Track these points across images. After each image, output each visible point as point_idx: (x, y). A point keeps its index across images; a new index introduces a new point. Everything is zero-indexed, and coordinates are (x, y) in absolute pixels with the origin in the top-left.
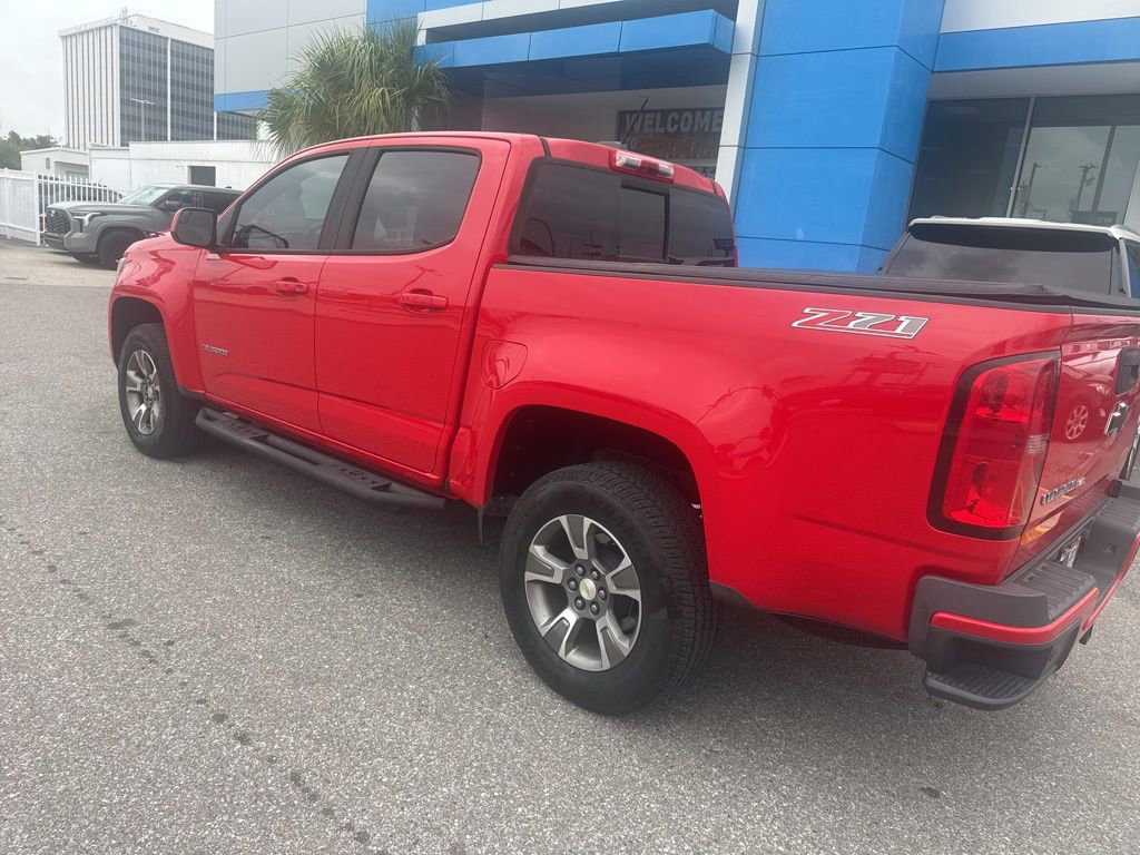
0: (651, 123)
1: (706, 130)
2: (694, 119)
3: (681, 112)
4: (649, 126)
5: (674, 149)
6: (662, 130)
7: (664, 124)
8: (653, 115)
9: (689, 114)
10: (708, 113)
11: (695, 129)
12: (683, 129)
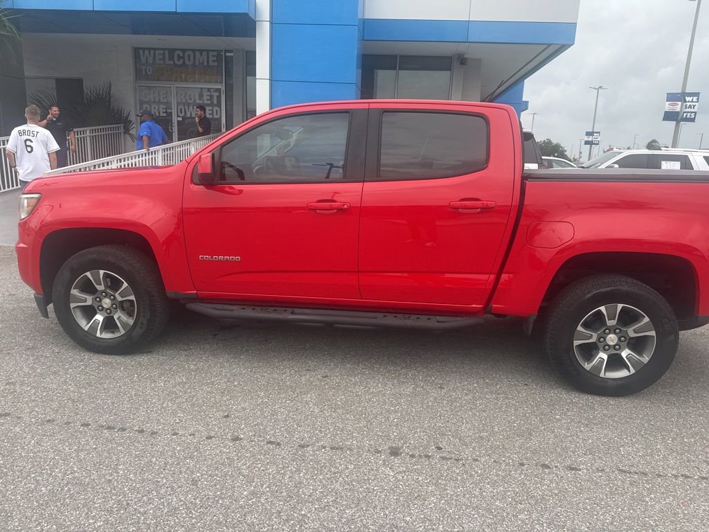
0: (161, 57)
1: (205, 64)
2: (194, 56)
3: (184, 51)
4: (160, 59)
5: (183, 76)
6: (172, 62)
7: (171, 58)
8: (162, 52)
9: (191, 53)
10: (205, 53)
11: (197, 63)
12: (187, 62)
